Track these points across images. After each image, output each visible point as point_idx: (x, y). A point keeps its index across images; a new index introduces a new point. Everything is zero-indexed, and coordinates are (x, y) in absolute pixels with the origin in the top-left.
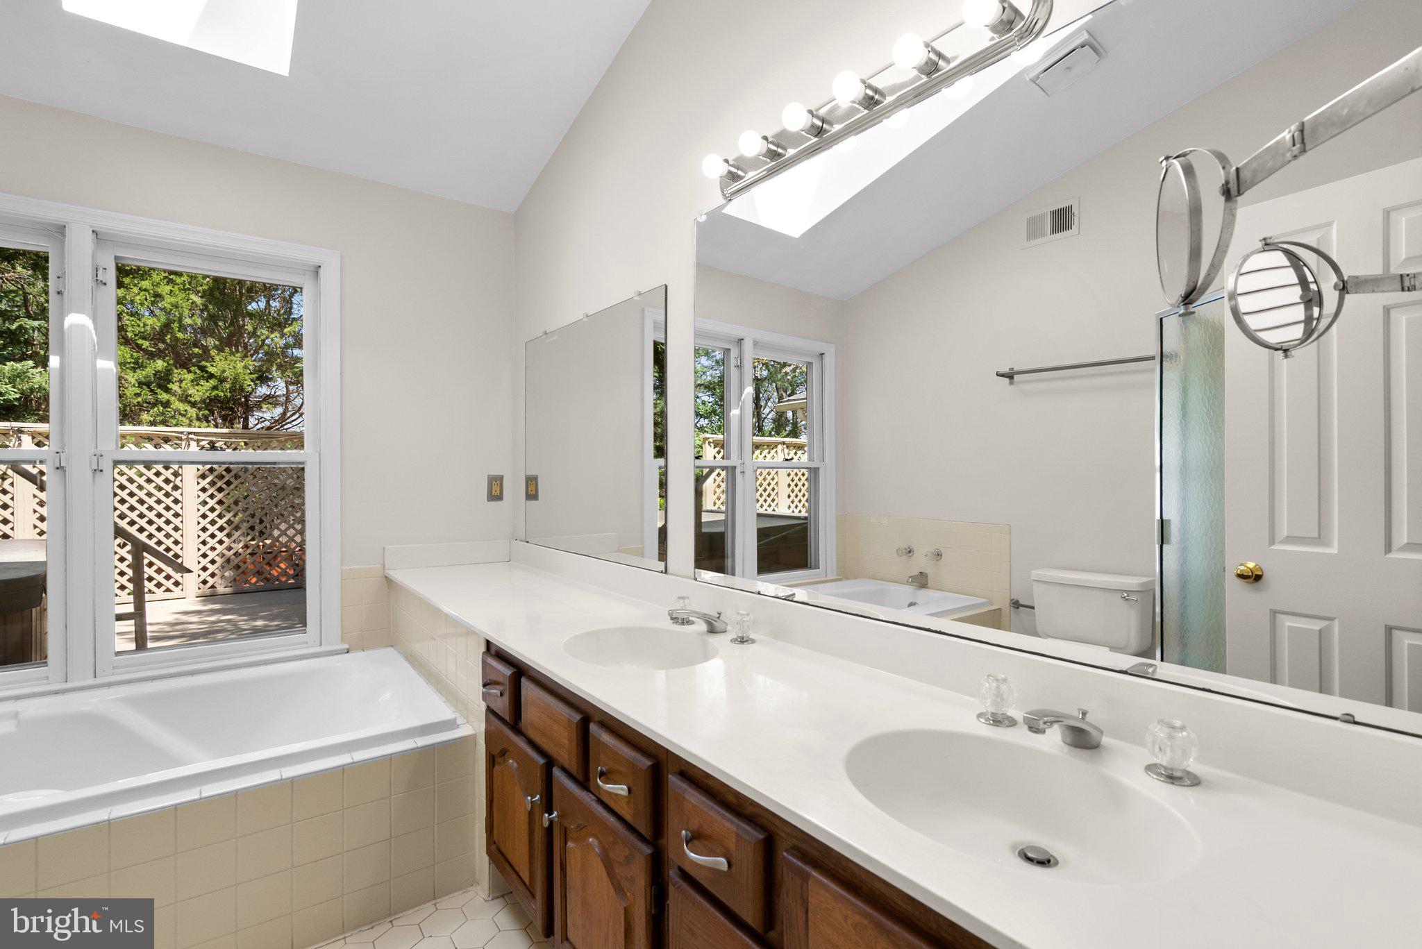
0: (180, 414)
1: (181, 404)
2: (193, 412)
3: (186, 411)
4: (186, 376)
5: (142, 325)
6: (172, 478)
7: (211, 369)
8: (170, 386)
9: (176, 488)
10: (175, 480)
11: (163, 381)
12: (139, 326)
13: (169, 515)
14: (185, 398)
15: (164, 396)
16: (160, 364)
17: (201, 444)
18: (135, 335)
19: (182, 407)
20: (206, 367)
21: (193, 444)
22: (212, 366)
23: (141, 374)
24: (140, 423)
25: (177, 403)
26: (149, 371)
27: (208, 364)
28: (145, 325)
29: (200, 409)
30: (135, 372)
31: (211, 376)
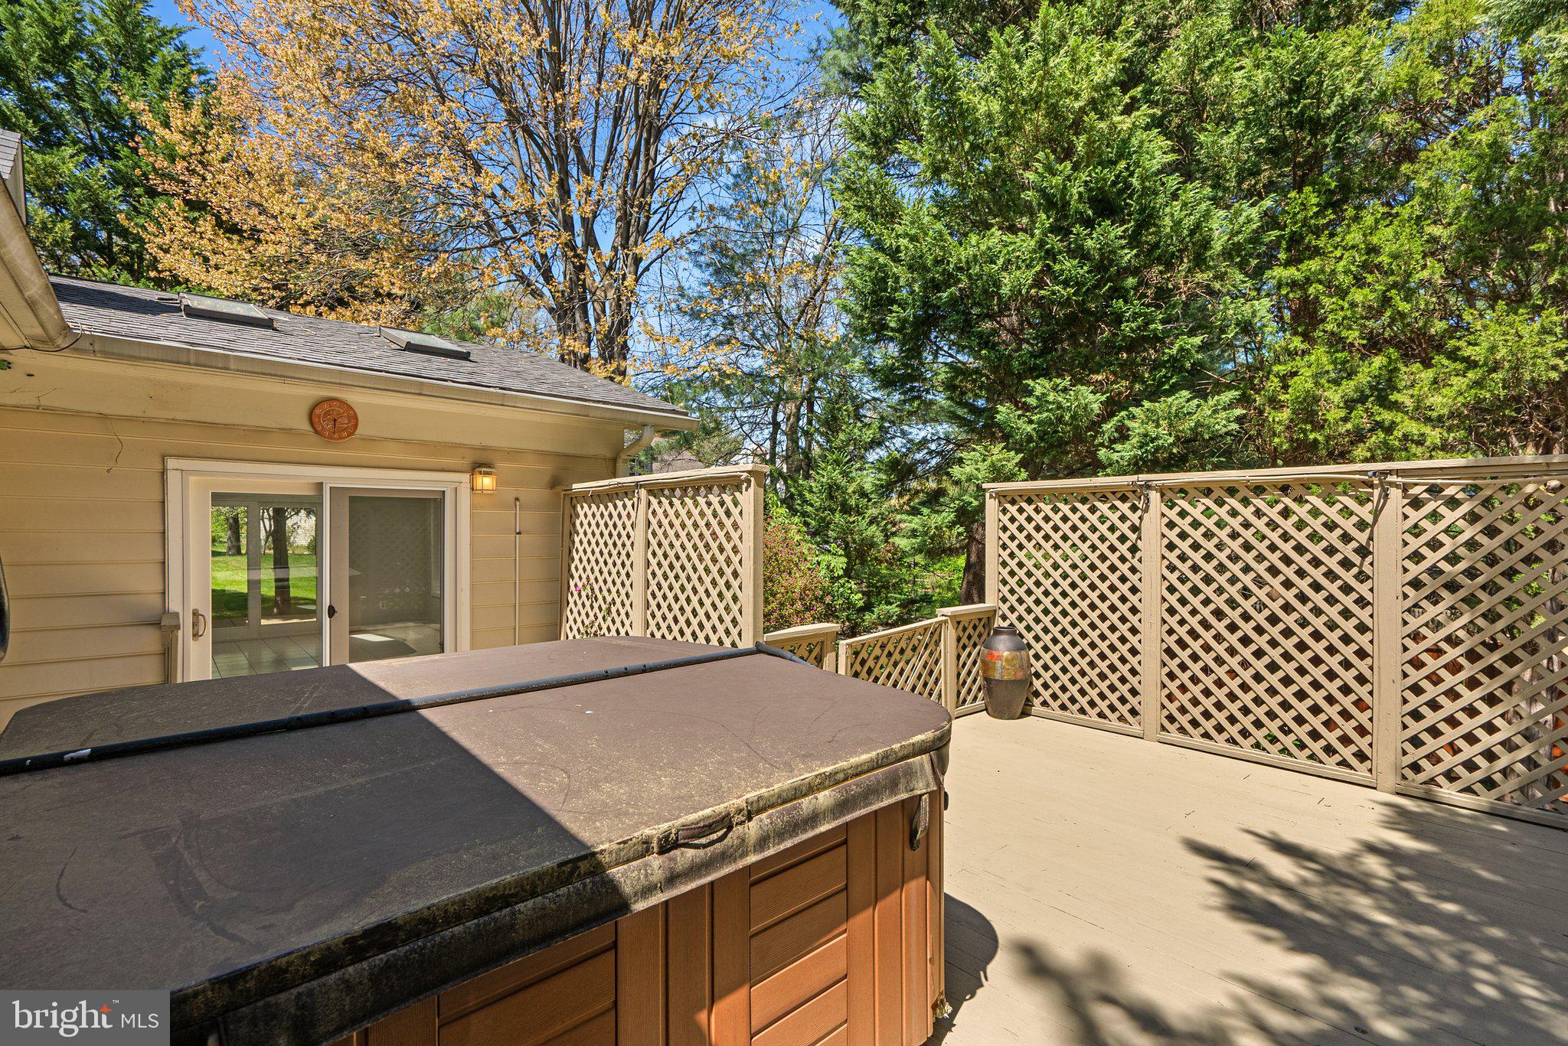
0: (1413, 441)
1: (1414, 424)
2: (1434, 435)
3: (1422, 435)
4: (1423, 375)
5: (1346, 306)
6: (1356, 559)
7: (1468, 352)
8: (1394, 397)
9: (1362, 577)
10: (1362, 564)
11: (1382, 392)
12: (1342, 309)
13: (1349, 626)
14: (1422, 413)
15: (1387, 416)
16: (1378, 361)
17: (1411, 492)
18: (1339, 325)
19: (1413, 428)
20: (1459, 349)
21: (1395, 494)
22: (1470, 344)
23: (1349, 387)
24: (1352, 461)
25: (1407, 422)
26: (1363, 378)
27: (1462, 343)
28: (1353, 305)
29: (1450, 430)
30: (1339, 385)
31: (1471, 364)
